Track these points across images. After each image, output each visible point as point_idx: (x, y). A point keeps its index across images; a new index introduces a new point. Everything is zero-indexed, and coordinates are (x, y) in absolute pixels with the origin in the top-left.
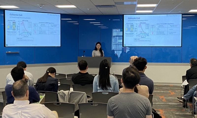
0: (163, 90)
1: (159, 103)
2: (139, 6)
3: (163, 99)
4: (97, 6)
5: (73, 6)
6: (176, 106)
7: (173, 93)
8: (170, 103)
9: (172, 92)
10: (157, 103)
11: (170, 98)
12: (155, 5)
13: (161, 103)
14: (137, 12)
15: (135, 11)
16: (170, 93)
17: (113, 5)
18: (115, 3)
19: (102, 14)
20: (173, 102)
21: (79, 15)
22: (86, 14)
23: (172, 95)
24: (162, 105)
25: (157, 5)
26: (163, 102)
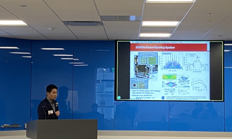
2: (145, 23)
4: (67, 23)
5: (21, 23)
12: (175, 24)
14: (142, 35)
15: (138, 34)
18: (101, 17)
19: (76, 39)
21: (32, 40)
25: (180, 22)
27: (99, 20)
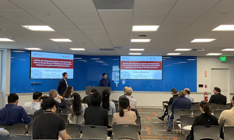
0: (149, 112)
1: (146, 122)
2: (131, 50)
3: (149, 118)
4: (101, 49)
5: (83, 49)
6: (159, 124)
7: (157, 114)
8: (154, 122)
9: (155, 113)
10: (144, 122)
11: (154, 118)
12: (143, 50)
13: (147, 122)
14: (130, 54)
15: (128, 53)
16: (154, 114)
17: (112, 49)
18: (114, 47)
19: (104, 55)
20: (157, 121)
22: (93, 55)
23: (155, 116)
24: (148, 123)
26: (149, 121)
27: (113, 48)
